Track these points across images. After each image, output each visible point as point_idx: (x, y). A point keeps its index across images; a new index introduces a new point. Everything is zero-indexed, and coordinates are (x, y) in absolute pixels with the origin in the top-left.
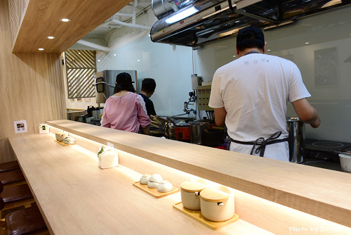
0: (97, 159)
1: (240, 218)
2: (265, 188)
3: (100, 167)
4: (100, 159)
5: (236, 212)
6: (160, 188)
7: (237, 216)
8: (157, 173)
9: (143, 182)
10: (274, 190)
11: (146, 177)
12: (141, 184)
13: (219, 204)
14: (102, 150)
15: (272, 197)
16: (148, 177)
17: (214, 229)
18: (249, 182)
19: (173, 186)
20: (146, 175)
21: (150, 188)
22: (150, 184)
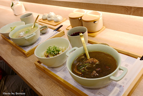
0: (11, 10)
1: (106, 28)
2: (125, 7)
3: (15, 15)
4: (13, 10)
5: (103, 25)
6: (55, 20)
7: (105, 27)
8: (52, 12)
9: (44, 18)
10: (131, 8)
11: (45, 15)
12: (43, 20)
13: (94, 22)
14: (13, 4)
15: (129, 12)
16: (47, 15)
17: (93, 37)
18: (113, 6)
19: (63, 17)
20: (45, 14)
21: (49, 21)
22: (49, 19)
